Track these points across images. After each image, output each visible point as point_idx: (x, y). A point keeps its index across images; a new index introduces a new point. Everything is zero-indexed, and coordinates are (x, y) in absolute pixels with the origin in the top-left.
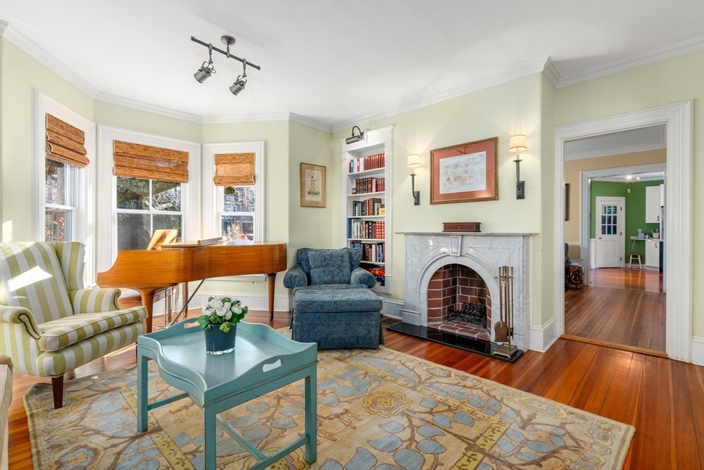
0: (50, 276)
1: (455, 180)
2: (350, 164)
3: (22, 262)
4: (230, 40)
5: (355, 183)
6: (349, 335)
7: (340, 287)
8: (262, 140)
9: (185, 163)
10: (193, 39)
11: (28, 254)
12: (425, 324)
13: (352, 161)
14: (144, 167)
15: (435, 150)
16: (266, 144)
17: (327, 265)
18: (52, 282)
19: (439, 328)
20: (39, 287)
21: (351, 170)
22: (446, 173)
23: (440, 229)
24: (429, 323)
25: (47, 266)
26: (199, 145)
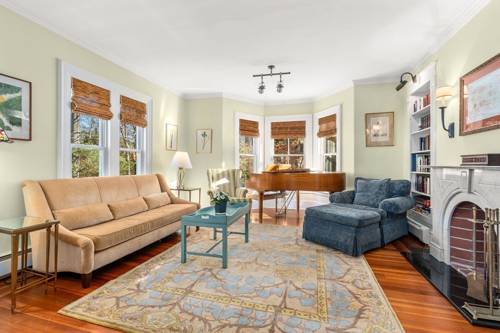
0: (228, 182)
1: (480, 105)
2: (415, 105)
3: (221, 176)
4: (271, 67)
5: (420, 121)
6: (332, 239)
7: (360, 208)
8: (337, 105)
9: (304, 127)
10: (254, 76)
11: (223, 173)
12: (447, 262)
13: (416, 102)
14: (283, 133)
15: (464, 76)
16: (341, 106)
17: (368, 191)
18: (229, 184)
19: (459, 270)
20: (224, 185)
21: (415, 110)
22: (473, 99)
23: (459, 162)
24: (453, 263)
25: (229, 178)
26: (311, 115)
